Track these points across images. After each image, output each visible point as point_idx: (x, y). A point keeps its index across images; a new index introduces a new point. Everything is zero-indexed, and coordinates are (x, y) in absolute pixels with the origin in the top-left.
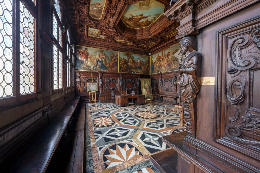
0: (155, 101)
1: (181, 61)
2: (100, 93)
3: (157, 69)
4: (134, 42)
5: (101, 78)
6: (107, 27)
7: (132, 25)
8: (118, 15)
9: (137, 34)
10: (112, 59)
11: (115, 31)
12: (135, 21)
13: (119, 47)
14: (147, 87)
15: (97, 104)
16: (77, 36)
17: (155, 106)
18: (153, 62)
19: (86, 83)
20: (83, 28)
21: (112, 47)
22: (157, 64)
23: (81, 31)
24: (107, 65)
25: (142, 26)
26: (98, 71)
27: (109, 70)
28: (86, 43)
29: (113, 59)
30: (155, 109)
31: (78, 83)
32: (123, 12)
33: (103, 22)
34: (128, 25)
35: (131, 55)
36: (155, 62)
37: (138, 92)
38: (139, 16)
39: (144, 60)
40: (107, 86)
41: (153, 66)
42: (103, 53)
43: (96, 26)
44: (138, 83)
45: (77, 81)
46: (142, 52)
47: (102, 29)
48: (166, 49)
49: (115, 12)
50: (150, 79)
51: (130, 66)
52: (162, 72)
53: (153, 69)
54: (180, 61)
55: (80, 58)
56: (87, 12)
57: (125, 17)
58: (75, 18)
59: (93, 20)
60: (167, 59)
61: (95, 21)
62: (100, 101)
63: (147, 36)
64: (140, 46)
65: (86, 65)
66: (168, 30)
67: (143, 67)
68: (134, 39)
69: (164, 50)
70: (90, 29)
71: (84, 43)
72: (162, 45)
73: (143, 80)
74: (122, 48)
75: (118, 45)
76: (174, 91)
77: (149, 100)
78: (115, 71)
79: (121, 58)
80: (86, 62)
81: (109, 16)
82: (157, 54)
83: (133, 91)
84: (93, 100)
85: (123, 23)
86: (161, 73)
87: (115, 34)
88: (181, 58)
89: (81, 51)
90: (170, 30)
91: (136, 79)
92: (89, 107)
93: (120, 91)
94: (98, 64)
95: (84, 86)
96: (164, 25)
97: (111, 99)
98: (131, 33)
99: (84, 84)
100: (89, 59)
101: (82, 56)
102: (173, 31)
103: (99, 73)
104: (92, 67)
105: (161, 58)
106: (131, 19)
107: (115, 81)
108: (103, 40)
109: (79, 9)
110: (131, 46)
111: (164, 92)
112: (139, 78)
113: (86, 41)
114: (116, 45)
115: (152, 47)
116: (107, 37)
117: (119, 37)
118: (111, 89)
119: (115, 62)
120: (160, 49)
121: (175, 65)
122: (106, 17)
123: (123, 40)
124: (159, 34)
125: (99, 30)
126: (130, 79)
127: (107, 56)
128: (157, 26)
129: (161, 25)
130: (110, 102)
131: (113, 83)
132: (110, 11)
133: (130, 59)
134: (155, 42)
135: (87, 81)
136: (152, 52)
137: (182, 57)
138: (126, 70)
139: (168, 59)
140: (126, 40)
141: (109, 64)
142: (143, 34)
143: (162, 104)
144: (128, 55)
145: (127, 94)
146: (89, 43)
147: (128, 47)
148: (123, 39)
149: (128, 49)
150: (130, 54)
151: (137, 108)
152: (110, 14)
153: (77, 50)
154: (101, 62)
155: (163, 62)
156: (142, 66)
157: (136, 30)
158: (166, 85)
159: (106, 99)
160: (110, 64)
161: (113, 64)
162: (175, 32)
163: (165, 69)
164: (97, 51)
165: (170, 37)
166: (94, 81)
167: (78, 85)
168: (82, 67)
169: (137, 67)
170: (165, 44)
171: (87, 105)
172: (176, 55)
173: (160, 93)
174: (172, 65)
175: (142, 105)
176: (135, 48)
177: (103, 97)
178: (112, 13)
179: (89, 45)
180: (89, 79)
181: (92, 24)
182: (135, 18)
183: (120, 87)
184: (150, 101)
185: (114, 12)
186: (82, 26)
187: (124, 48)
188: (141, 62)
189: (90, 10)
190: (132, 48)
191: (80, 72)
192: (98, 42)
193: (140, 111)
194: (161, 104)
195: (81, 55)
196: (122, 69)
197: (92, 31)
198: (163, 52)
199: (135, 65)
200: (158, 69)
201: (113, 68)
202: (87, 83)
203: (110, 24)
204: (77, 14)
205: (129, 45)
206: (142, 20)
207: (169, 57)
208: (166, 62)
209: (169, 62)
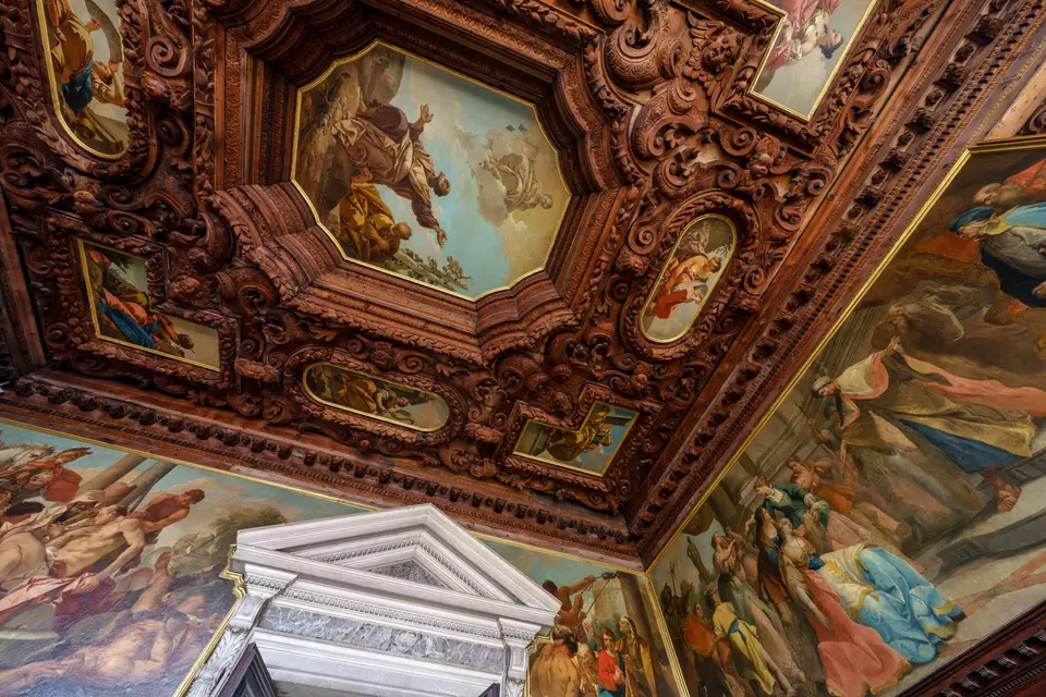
12: (375, 152)
25: (336, 211)
38: (428, 172)
57: (389, 73)
60: (119, 535)
85: (334, 65)
115: (136, 362)
172: (258, 544)
182: (410, 152)
206: (400, 197)
207: (165, 525)
208: (90, 555)
209: (124, 570)
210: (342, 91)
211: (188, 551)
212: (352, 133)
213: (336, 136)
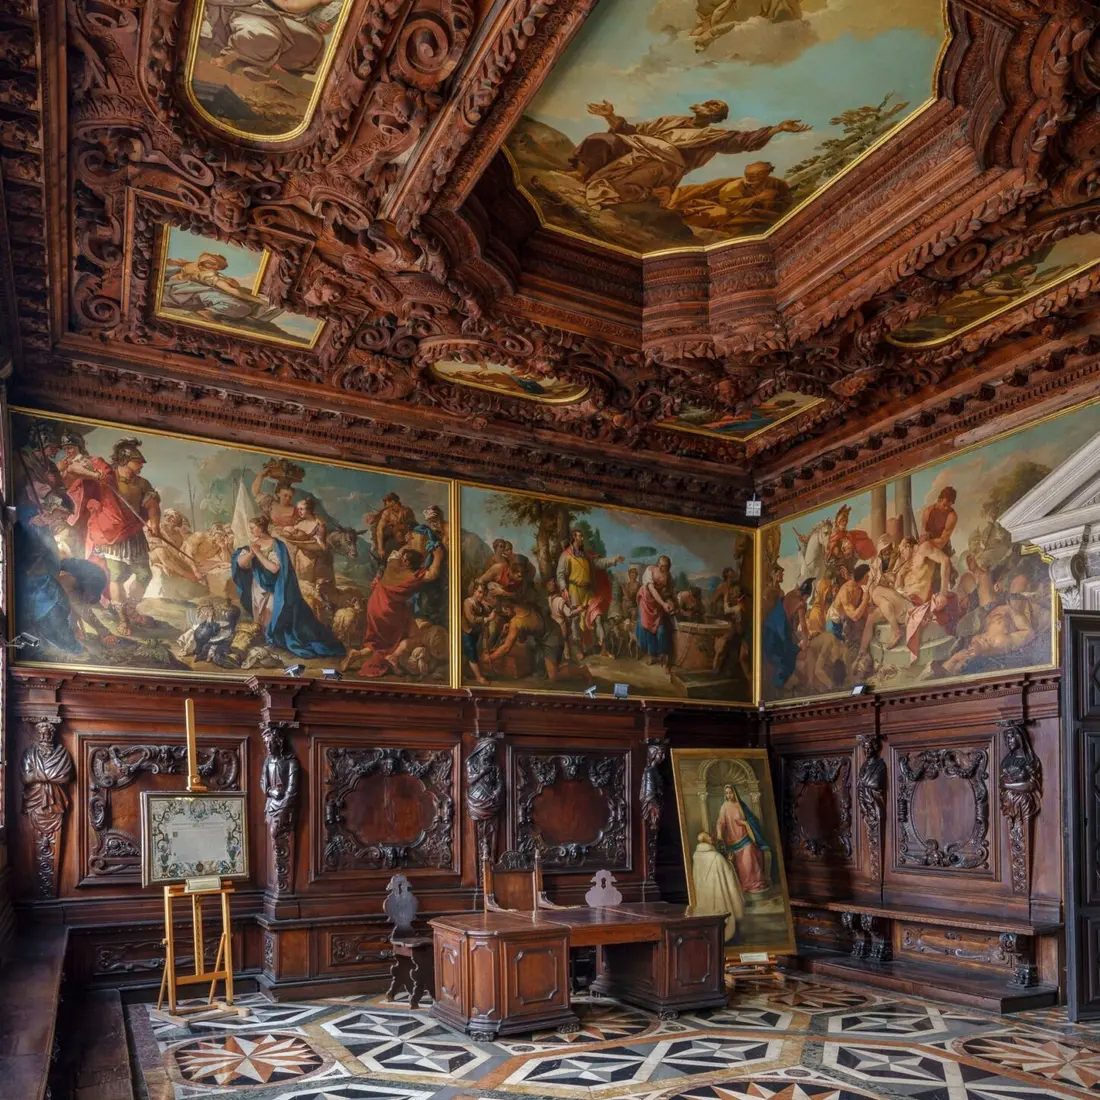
0: (816, 965)
1: (1078, 579)
2: (274, 896)
3: (829, 652)
4: (610, 392)
5: (282, 749)
6: (363, 223)
7: (606, 220)
8: (486, 102)
9: (646, 312)
10: (388, 553)
11: (438, 273)
12: (637, 176)
13: (455, 432)
14: (737, 834)
15: (242, 1012)
16: (38, 317)
17: (834, 1026)
18: (788, 586)
19: (121, 799)
20: (103, 232)
21: (389, 430)
22: (829, 600)
23: (83, 263)
24: (344, 615)
25: (697, 230)
26: (248, 676)
27: (364, 664)
28: (122, 386)
29: (394, 555)
30: (846, 1058)
31: (41, 793)
32: (539, 73)
33: (325, 177)
34: (567, 213)
35: (570, 518)
36: (806, 588)
37: (647, 883)
38: (683, 125)
39: (698, 571)
40: (338, 825)
41: (789, 628)
42: (304, 495)
43: (247, 216)
44: (647, 788)
45: (29, 776)
46: (681, 486)
47: (302, 250)
48: (920, 460)
49: (456, 73)
50: (761, 752)
51: (567, 621)
52: (881, 686)
53: (784, 651)
54: (1062, 577)
55: (61, 542)
56: (159, 55)
57: (539, 137)
58: (29, 121)
59: (222, 147)
60: (927, 560)
61: (233, 158)
62: (268, 978)
63: (744, 328)
64: (668, 433)
65: (128, 614)
66: (962, 270)
67: (693, 632)
68: (611, 358)
69: (900, 474)
70: (182, 246)
71: (108, 390)
72: (885, 424)
73: (699, 759)
74: (488, 447)
75: (453, 413)
76: (1007, 869)
77: (762, 957)
78: (415, 677)
79: (483, 545)
80: (130, 582)
81: (387, 104)
82: (830, 511)
83: (602, 874)
84: (199, 975)
85: (520, 188)
86: (867, 690)
87: (430, 297)
88: (1073, 551)
89: (78, 465)
90: (976, 278)
91: (628, 757)
92: (162, 1047)
93: (471, 876)
94: (247, 599)
95: (108, 822)
96: (927, 219)
97: (387, 960)
98: (590, 296)
99: (108, 809)
100: (156, 552)
101: (82, 526)
102: (1007, 285)
103: (256, 698)
104: (188, 637)
105: (870, 552)
106: (596, 155)
107: (425, 776)
108: (302, 363)
109: (76, 24)
110: (574, 427)
111: (908, 878)
112: (652, 743)
113: (127, 364)
114: (429, 415)
115: (784, 437)
116: (346, 333)
117: (471, 332)
118: (383, 856)
119: (422, 586)
120: (852, 464)
121: (1018, 621)
122: (351, 123)
123: (507, 370)
124: (870, 309)
125: (276, 260)
126: (571, 752)
127: (344, 525)
128: (857, 231)
129: (899, 219)
130: (369, 988)
131: (406, 792)
132: (402, 51)
133: (566, 557)
134: (820, 389)
135: (139, 777)
136: (779, 491)
137: (1086, 539)
138: (529, 668)
139: (937, 557)
140: (542, 365)
141: (364, 604)
142: (704, 311)
143: (894, 999)
144: (549, 518)
145: (540, 900)
146: (158, 387)
147: (546, 436)
148: (502, 357)
149: (547, 459)
150: (559, 505)
151: (664, 1046)
152: (407, 85)
153: (31, 456)
154: (284, 580)
155: (885, 584)
156: (680, 625)
157: (637, 267)
158: (917, 810)
159: (328, 962)
160: (369, 606)
161: (400, 603)
162: (1020, 294)
163: (913, 657)
164: (239, 475)
165: (970, 344)
166: (214, 781)
167: (40, 813)
168: (89, 629)
169: (633, 636)
170: (912, 412)
171: (135, 1025)
172: (1022, 521)
173: (859, 886)
174: (986, 613)
175: (705, 1012)
176: (615, 450)
177: (304, 938)
178: (424, 80)
179: (158, 406)
180: (154, 757)
181: (207, 190)
182: (647, 139)
183: (471, 836)
184: (769, 968)
185: (451, 65)
186: (97, 210)
187: (507, 442)
188: (667, 587)
189: (194, 38)
190: (583, 443)
191: (65, 685)
192: (248, 379)
193: (699, 1080)
194: (879, 1000)
195: (77, 508)
196: (486, 657)
197: (192, 269)
198: (891, 489)
199: (614, 613)
200: (840, 651)
201: (403, 644)
202: (143, 796)
203: (388, 198)
204: (52, 76)
205: (559, 414)
206: (707, 165)
207: (949, 535)
208: (923, 583)
209: (953, 582)
210: (552, 188)
211: (982, 546)
212: (604, 193)
213: (604, 207)
